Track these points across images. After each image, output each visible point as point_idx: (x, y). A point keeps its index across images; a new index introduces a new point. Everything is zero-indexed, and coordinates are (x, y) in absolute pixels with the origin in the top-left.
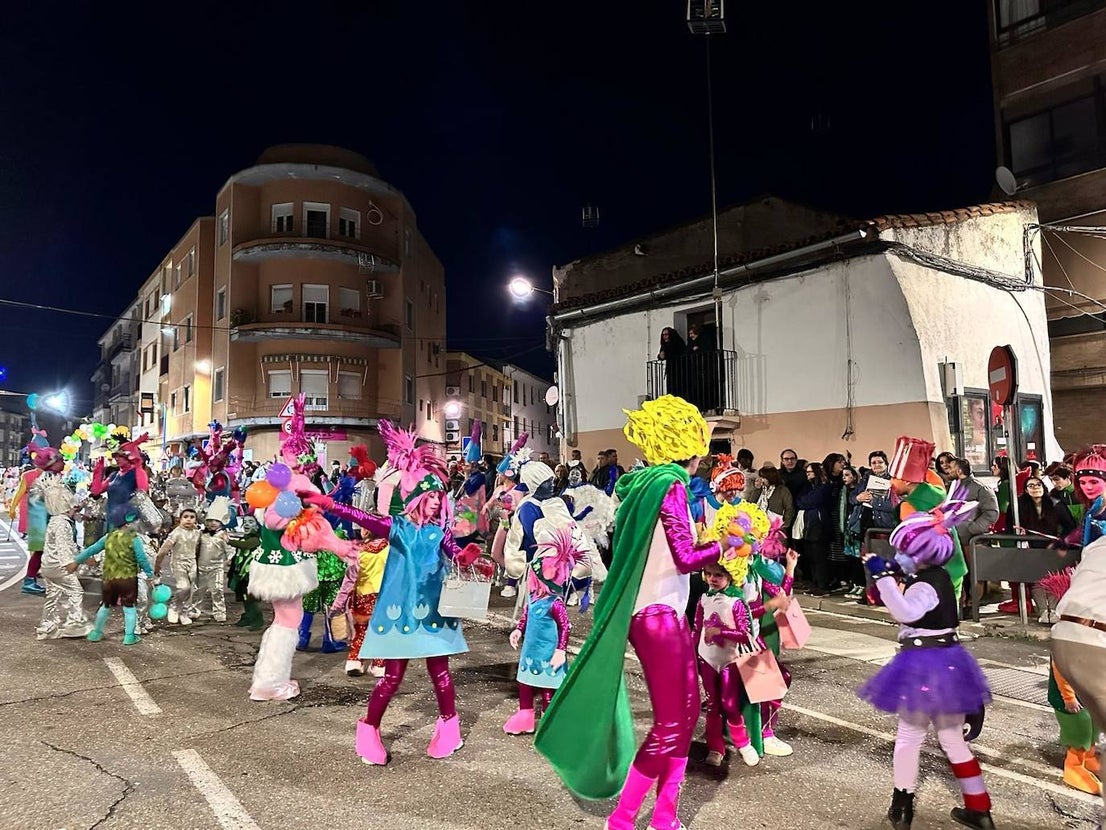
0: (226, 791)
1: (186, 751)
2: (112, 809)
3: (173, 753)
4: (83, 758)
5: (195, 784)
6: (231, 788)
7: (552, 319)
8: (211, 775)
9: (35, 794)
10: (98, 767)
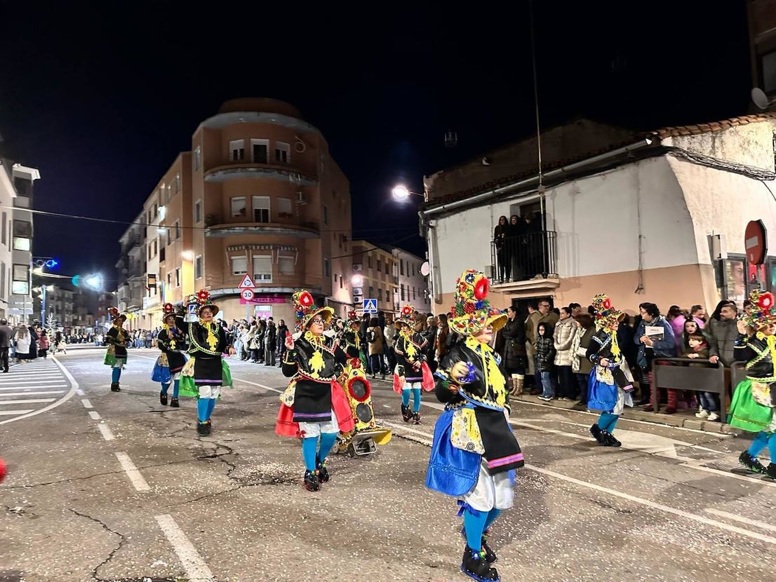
0: (189, 543)
1: (164, 516)
2: (111, 555)
3: (155, 517)
4: (96, 520)
5: (168, 538)
6: (192, 541)
7: (422, 213)
8: (180, 533)
9: (61, 545)
10: (105, 526)
